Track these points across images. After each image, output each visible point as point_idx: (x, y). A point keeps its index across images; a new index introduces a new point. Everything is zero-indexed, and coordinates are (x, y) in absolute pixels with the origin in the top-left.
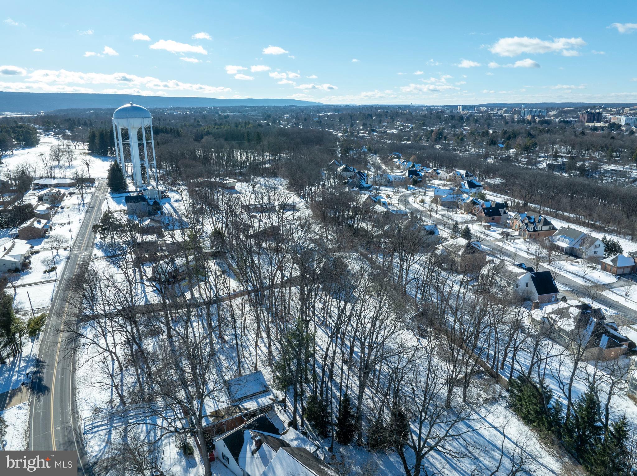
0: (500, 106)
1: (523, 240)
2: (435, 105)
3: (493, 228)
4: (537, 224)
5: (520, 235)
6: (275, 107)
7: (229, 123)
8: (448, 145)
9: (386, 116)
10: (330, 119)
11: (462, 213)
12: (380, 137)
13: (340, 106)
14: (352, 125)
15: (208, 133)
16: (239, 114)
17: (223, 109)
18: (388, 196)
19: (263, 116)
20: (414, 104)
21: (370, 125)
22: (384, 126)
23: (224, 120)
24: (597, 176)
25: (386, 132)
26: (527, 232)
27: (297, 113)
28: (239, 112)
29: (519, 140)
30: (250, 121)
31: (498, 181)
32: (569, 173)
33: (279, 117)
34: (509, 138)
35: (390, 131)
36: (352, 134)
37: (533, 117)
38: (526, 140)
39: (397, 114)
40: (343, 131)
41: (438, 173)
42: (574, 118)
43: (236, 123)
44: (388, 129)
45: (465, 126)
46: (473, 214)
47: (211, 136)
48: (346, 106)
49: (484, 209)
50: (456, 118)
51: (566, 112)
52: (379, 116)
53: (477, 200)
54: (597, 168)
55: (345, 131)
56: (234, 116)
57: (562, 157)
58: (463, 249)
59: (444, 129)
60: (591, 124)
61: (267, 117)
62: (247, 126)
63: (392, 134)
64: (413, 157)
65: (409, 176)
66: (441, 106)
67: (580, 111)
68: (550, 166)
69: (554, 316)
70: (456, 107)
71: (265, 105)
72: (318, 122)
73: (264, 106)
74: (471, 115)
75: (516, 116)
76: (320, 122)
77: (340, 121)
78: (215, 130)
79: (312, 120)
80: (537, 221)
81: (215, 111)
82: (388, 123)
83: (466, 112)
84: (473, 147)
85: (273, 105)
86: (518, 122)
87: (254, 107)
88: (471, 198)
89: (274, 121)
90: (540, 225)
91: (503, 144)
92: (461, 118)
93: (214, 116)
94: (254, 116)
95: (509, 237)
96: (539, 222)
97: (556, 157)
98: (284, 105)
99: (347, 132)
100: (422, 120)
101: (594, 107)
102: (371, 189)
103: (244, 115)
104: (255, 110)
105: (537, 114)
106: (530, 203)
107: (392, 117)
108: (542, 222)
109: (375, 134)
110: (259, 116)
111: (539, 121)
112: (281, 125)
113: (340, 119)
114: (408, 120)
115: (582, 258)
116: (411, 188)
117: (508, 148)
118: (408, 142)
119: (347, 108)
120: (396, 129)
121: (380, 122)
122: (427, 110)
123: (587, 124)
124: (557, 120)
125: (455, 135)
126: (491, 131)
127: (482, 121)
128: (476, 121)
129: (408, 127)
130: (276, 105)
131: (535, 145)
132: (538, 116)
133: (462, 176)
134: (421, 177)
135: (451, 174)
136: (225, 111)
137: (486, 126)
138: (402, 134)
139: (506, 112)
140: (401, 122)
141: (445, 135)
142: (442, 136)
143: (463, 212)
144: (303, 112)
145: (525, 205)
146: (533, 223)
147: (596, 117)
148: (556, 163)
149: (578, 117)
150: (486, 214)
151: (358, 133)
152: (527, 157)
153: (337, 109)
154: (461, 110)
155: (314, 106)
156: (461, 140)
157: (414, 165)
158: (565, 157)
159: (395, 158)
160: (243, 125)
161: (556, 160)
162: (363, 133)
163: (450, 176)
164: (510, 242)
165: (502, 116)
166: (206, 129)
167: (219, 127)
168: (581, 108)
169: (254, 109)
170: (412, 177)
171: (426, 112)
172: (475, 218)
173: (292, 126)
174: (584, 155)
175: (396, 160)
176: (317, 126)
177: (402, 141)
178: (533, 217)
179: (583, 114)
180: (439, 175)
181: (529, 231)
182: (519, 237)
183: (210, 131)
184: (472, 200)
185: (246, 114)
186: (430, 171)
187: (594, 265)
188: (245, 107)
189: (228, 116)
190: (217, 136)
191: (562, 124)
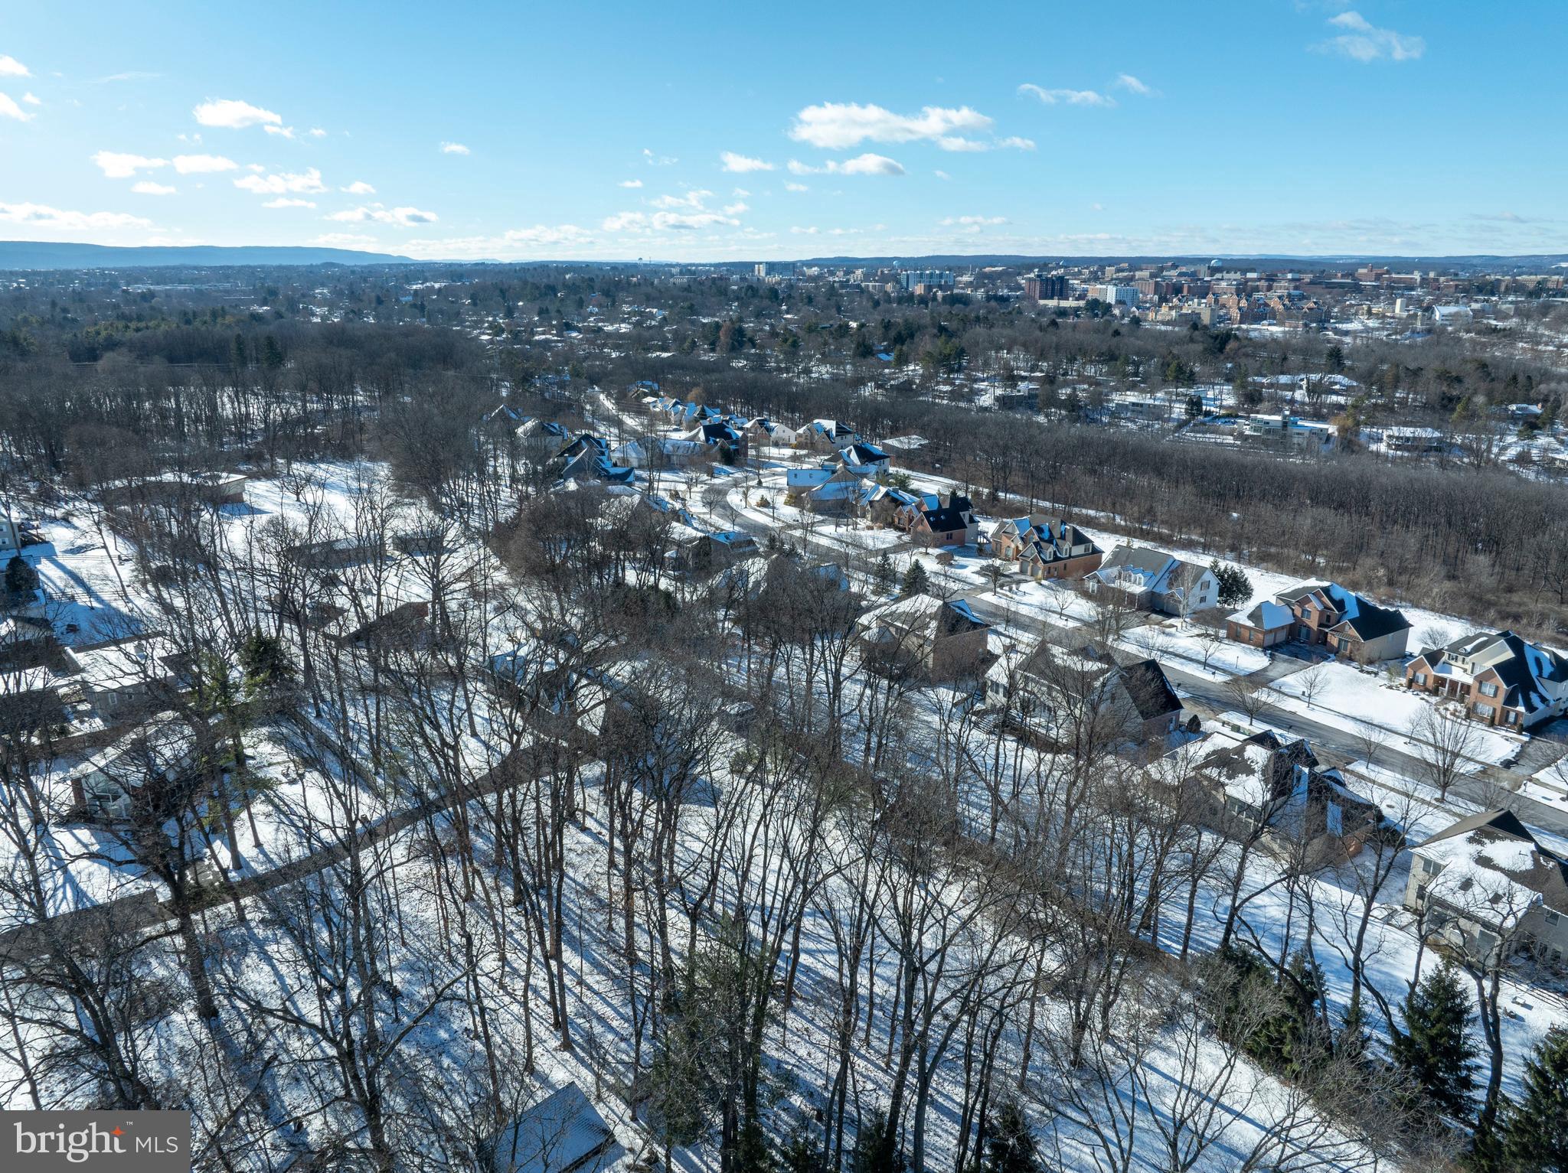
0: (849, 264)
1: (1034, 584)
2: (697, 261)
3: (959, 560)
4: (1060, 542)
5: (1022, 571)
6: (280, 268)
7: (161, 311)
8: (762, 359)
9: (592, 289)
10: (446, 297)
11: (870, 528)
12: (591, 342)
13: (461, 265)
14: (509, 313)
15: (111, 345)
16: (181, 287)
17: (133, 276)
18: (675, 495)
19: (255, 291)
20: (646, 260)
21: (558, 311)
22: (591, 314)
23: (146, 305)
24: (1105, 419)
25: (600, 329)
26: (1040, 564)
27: (351, 285)
28: (181, 282)
29: (927, 343)
30: (227, 307)
31: (913, 442)
32: (1047, 416)
33: (304, 296)
34: (899, 339)
35: (609, 328)
36: (516, 336)
37: (929, 288)
38: (940, 342)
39: (618, 285)
40: (490, 328)
41: (769, 430)
42: (1011, 289)
43: (185, 314)
44: (603, 321)
45: (788, 312)
46: (897, 528)
47: (124, 350)
48: (477, 264)
49: (928, 514)
50: (761, 292)
51: (991, 277)
52: (572, 288)
53: (895, 491)
54: (1101, 402)
55: (497, 330)
56: (168, 295)
57: (1023, 379)
58: (934, 624)
59: (741, 320)
60: (1052, 303)
61: (269, 295)
62: (219, 320)
63: (617, 335)
64: (694, 393)
65: (707, 440)
66: (711, 265)
67: (1019, 274)
68: (1004, 402)
69: (1213, 772)
70: (750, 266)
71: (252, 264)
72: (414, 306)
73: (249, 267)
74: (790, 287)
75: (889, 287)
76: (420, 305)
77: (474, 304)
78: (130, 334)
79: (397, 300)
80: (1056, 534)
81: (109, 281)
82: (600, 306)
83: (777, 278)
84: (823, 361)
85: (275, 262)
86: (900, 300)
87: (222, 268)
88: (883, 490)
89: (292, 305)
90: (1067, 545)
91: (887, 351)
92: (773, 293)
93: (109, 293)
94: (227, 292)
95: (1002, 580)
96: (1063, 537)
97: (1011, 379)
98: (307, 263)
99: (503, 331)
100: (685, 299)
101: (1046, 265)
102: (631, 478)
103: (200, 292)
104: (227, 277)
105: (935, 281)
106: (1006, 491)
107: (607, 293)
108: (1070, 536)
109: (574, 334)
110: (244, 293)
111: (944, 297)
112: (314, 315)
113: (473, 298)
114: (650, 300)
115: (1178, 616)
116: (720, 471)
117: (902, 361)
118: (665, 355)
119: (481, 269)
120: (623, 321)
121: (581, 304)
122: (681, 273)
123: (1042, 302)
124: (980, 293)
125: (774, 334)
126: (854, 325)
127: (821, 299)
128: (810, 300)
129: (652, 316)
130: (285, 262)
131: (961, 353)
132: (940, 287)
133: (828, 433)
134: (736, 442)
135: (801, 431)
136: (137, 280)
137: (833, 311)
138: (646, 334)
139: (866, 277)
140: (631, 304)
141: (749, 334)
142: (743, 336)
143: (869, 523)
144: (365, 281)
145: (993, 497)
146: (1050, 541)
147: (1058, 287)
148: (1015, 393)
149: (1019, 287)
150: (934, 526)
151: (533, 334)
152: (948, 382)
153: (454, 272)
154: (763, 274)
155: (390, 266)
156: (792, 345)
157: (703, 410)
158: (1031, 379)
159: (646, 395)
160: (207, 318)
161: (1014, 386)
162: (543, 333)
163: (800, 435)
164: (1010, 590)
165: (858, 286)
166: (104, 333)
167: (142, 325)
168: (1018, 267)
169: (225, 273)
170: (716, 443)
171: (685, 279)
172: (906, 538)
173: (346, 319)
174: (1065, 374)
175: (649, 399)
176: (414, 317)
177: (648, 350)
178: (1046, 526)
179: (1030, 280)
180: (773, 435)
181: (1045, 562)
182: (1023, 577)
183: (117, 336)
184: (887, 494)
185: (204, 287)
186: (748, 425)
187: (1211, 631)
188: (195, 268)
189: (152, 295)
190: (143, 351)
191: (993, 303)
